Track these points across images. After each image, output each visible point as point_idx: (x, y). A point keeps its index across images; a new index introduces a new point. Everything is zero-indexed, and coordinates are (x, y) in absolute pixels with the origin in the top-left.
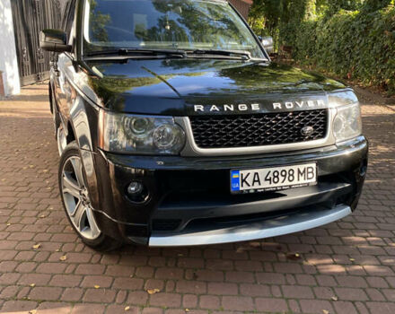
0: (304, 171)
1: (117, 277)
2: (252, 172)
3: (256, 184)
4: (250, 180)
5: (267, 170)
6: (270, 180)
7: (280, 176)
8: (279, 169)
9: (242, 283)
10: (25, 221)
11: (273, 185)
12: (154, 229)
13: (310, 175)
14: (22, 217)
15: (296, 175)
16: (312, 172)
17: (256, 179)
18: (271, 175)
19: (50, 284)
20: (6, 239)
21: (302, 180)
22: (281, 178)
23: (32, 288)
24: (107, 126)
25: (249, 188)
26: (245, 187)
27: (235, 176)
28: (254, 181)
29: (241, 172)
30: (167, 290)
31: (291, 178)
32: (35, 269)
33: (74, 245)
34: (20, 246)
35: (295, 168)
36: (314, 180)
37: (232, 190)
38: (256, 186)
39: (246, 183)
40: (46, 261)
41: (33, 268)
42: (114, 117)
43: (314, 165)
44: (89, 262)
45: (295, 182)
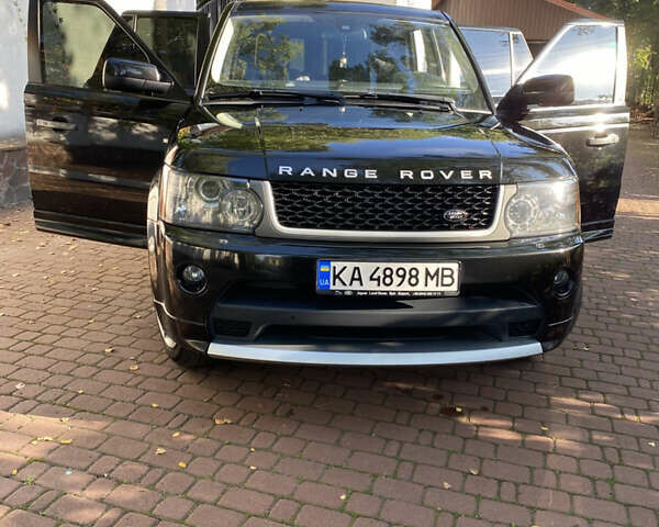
0: (437, 273)
1: (187, 399)
2: (350, 265)
3: (356, 283)
4: (346, 276)
5: (374, 265)
6: (378, 279)
7: (394, 276)
8: (395, 266)
9: (349, 431)
10: (112, 320)
11: (382, 287)
12: (216, 333)
13: (447, 281)
14: (112, 314)
15: (422, 276)
16: (451, 276)
17: (356, 276)
18: (380, 273)
19: (102, 394)
20: (79, 337)
21: (432, 287)
22: (397, 280)
23: (78, 394)
24: (171, 189)
25: (343, 288)
26: (338, 286)
27: (324, 269)
28: (353, 279)
29: (332, 264)
30: (242, 423)
31: (413, 281)
32: (94, 375)
33: (155, 354)
34: (91, 348)
35: (421, 267)
36: (454, 288)
37: (318, 288)
38: (356, 286)
39: (340, 279)
40: (112, 368)
41: (91, 373)
42: (181, 178)
43: (455, 266)
44: (164, 377)
45: (420, 287)
